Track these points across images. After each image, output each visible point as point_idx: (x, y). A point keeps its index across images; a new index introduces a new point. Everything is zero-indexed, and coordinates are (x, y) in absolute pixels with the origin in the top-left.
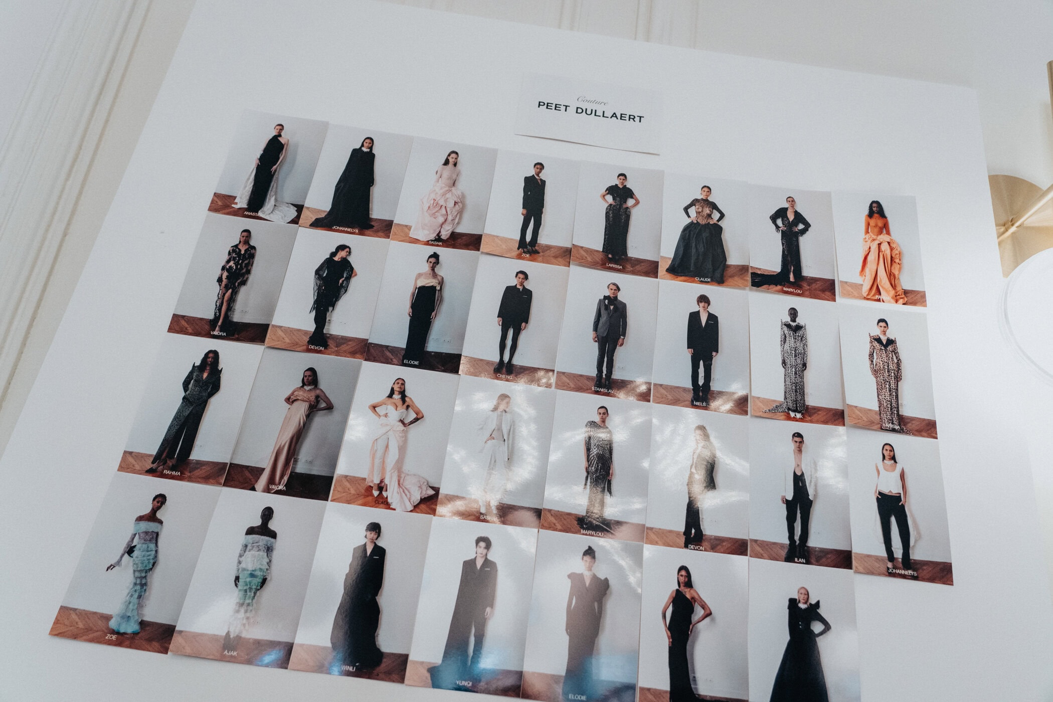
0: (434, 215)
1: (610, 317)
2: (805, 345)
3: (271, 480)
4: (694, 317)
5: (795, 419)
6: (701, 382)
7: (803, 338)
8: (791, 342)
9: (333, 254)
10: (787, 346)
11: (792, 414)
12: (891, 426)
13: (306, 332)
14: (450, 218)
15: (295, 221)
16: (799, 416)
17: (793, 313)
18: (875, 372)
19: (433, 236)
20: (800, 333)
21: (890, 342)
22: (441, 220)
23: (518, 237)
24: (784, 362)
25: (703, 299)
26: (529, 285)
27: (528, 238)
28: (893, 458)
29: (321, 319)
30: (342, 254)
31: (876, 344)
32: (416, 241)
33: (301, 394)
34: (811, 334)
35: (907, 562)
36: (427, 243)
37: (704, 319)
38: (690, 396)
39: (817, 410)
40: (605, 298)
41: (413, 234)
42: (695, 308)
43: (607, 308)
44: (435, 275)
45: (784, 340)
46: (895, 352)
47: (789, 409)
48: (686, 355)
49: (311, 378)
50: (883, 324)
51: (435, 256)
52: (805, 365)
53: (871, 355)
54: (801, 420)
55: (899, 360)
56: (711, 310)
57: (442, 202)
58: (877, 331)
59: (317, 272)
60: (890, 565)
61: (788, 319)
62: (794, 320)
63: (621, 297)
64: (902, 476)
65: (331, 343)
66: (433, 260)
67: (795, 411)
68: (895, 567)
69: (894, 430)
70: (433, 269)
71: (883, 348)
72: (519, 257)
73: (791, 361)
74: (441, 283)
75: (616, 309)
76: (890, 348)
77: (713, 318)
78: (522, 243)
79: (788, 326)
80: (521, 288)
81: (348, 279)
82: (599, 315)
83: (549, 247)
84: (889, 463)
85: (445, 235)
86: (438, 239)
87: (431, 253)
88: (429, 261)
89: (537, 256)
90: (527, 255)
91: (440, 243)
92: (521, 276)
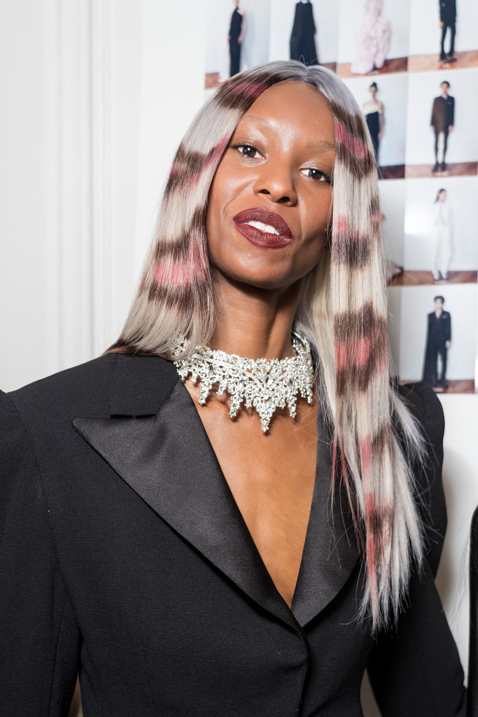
0: (368, 48)
14: (381, 47)
19: (370, 67)
22: (374, 50)
23: (438, 51)
26: (452, 93)
27: (447, 49)
32: (357, 75)
36: (367, 74)
41: (355, 69)
44: (376, 101)
51: (374, 85)
57: (372, 34)
66: (373, 88)
70: (374, 96)
72: (441, 68)
74: (382, 107)
78: (443, 56)
80: (445, 97)
83: (465, 54)
85: (379, 63)
86: (375, 68)
87: (371, 83)
88: (370, 91)
89: (455, 64)
90: (447, 65)
91: (376, 72)
92: (445, 85)
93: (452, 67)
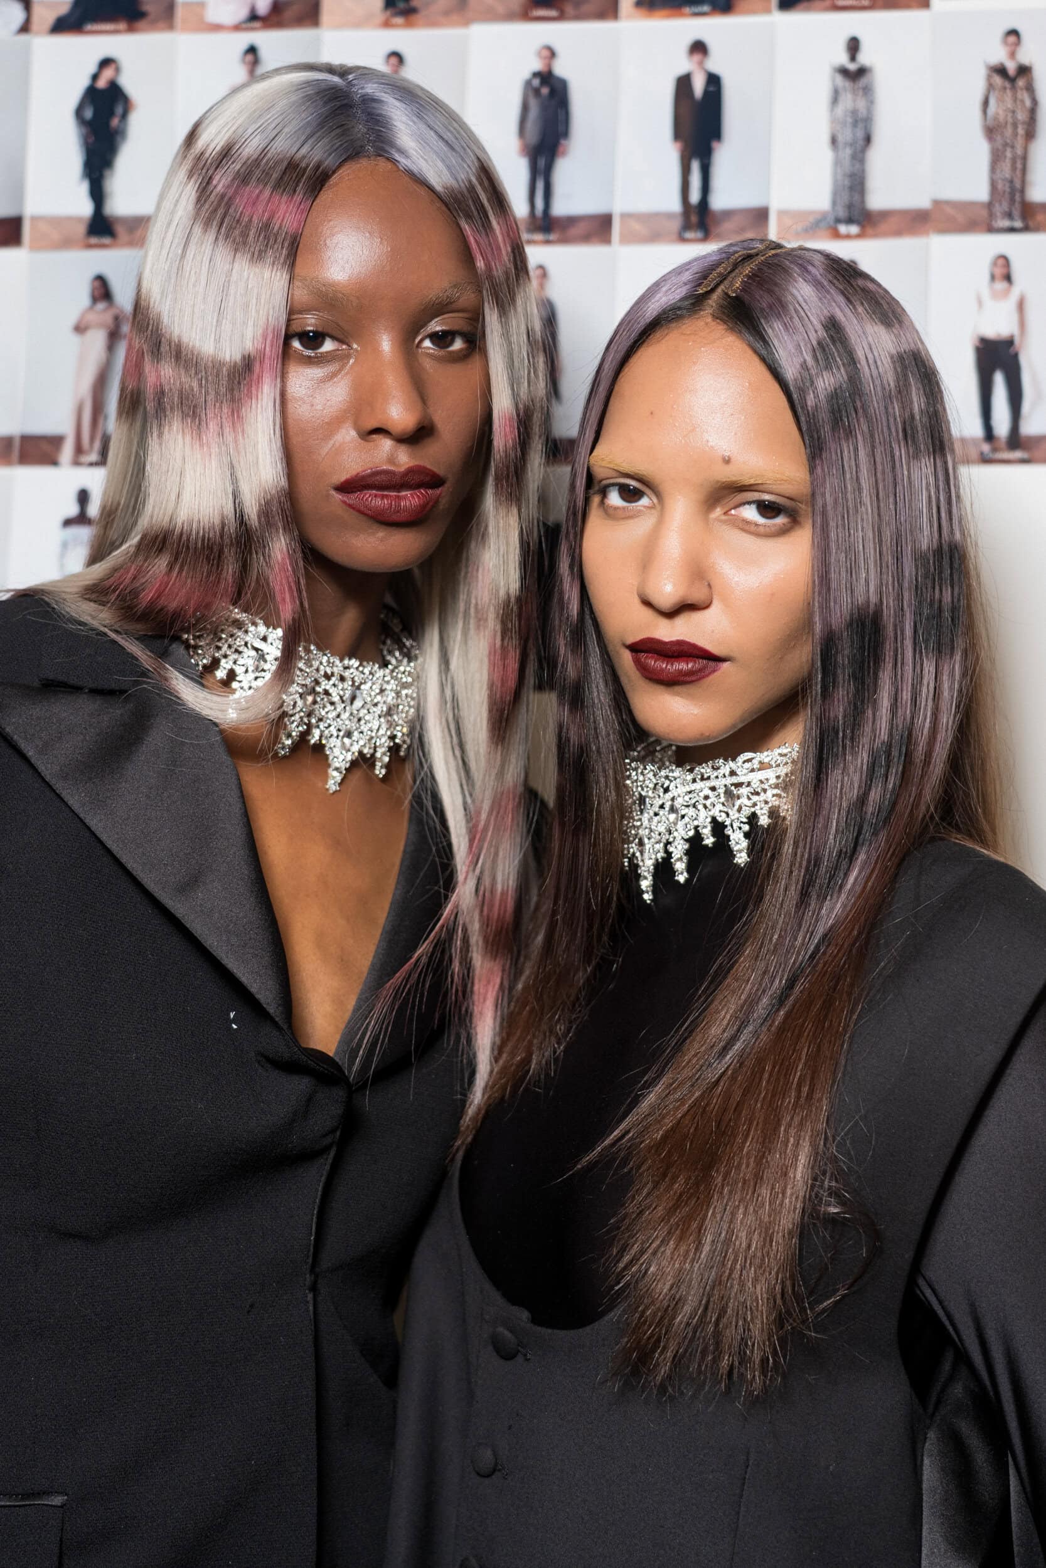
1: (544, 108)
2: (871, 102)
3: (79, 450)
4: (684, 83)
5: (848, 237)
6: (695, 197)
7: (868, 91)
8: (847, 101)
9: (95, 77)
10: (840, 110)
11: (843, 229)
12: (1006, 223)
13: (79, 219)
15: (25, 28)
16: (854, 229)
17: (854, 46)
18: (991, 131)
19: (243, 13)
20: (863, 81)
21: (1024, 71)
24: (834, 141)
25: (699, 48)
28: (1008, 278)
29: (98, 194)
30: (108, 74)
31: (998, 80)
32: (217, 28)
33: (92, 317)
34: (884, 81)
35: (1015, 440)
36: (237, 28)
37: (699, 86)
38: (676, 225)
39: (885, 215)
40: (536, 75)
41: (212, 16)
42: (684, 64)
43: (537, 92)
45: (835, 99)
46: (1030, 89)
47: (838, 221)
48: (670, 154)
49: (102, 290)
50: (1012, 39)
51: (252, 50)
52: (868, 139)
53: (986, 103)
54: (859, 236)
55: (1035, 102)
56: (714, 65)
58: (999, 55)
59: (79, 112)
60: (986, 448)
61: (842, 58)
62: (853, 58)
63: (561, 69)
64: (1021, 306)
65: (120, 230)
66: (250, 57)
67: (850, 221)
68: (995, 450)
69: (1012, 230)
71: (1007, 85)
72: (387, 24)
73: (845, 135)
75: (553, 92)
76: (1021, 83)
77: (714, 81)
79: (844, 72)
81: (125, 116)
82: (525, 108)
84: (1001, 285)
85: (263, 7)
86: (253, 17)
87: (244, 46)
88: (243, 61)
89: (414, 18)
90: (399, 20)
91: (257, 24)
92: (394, 60)
93: (409, 25)
